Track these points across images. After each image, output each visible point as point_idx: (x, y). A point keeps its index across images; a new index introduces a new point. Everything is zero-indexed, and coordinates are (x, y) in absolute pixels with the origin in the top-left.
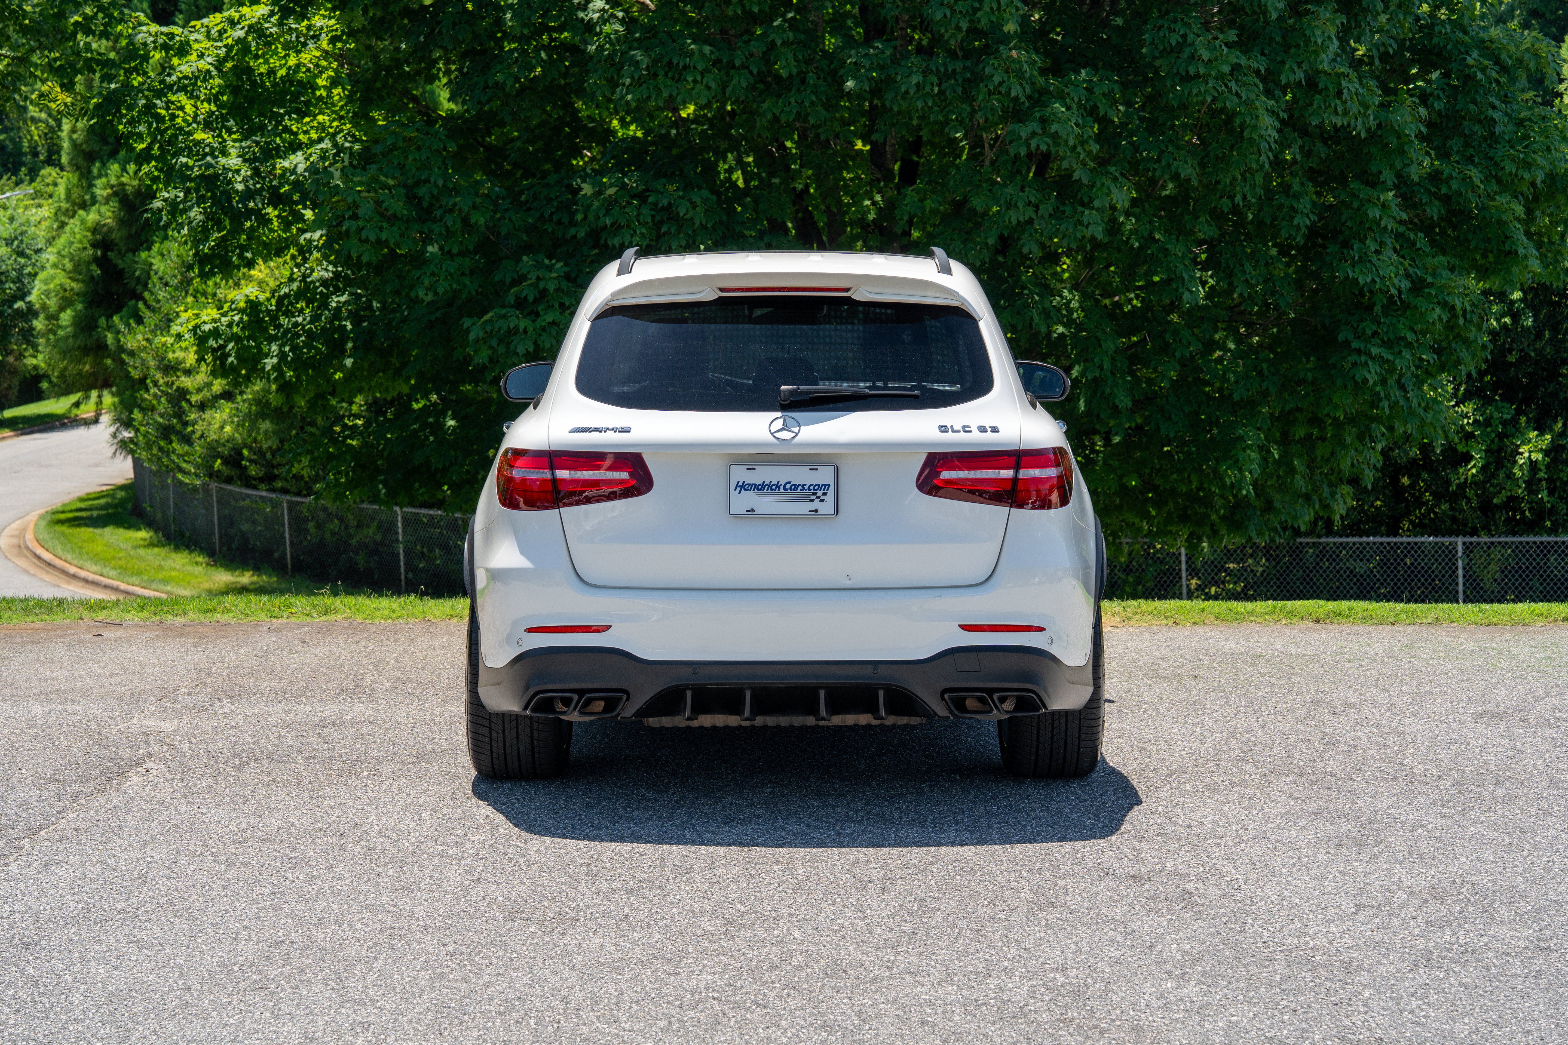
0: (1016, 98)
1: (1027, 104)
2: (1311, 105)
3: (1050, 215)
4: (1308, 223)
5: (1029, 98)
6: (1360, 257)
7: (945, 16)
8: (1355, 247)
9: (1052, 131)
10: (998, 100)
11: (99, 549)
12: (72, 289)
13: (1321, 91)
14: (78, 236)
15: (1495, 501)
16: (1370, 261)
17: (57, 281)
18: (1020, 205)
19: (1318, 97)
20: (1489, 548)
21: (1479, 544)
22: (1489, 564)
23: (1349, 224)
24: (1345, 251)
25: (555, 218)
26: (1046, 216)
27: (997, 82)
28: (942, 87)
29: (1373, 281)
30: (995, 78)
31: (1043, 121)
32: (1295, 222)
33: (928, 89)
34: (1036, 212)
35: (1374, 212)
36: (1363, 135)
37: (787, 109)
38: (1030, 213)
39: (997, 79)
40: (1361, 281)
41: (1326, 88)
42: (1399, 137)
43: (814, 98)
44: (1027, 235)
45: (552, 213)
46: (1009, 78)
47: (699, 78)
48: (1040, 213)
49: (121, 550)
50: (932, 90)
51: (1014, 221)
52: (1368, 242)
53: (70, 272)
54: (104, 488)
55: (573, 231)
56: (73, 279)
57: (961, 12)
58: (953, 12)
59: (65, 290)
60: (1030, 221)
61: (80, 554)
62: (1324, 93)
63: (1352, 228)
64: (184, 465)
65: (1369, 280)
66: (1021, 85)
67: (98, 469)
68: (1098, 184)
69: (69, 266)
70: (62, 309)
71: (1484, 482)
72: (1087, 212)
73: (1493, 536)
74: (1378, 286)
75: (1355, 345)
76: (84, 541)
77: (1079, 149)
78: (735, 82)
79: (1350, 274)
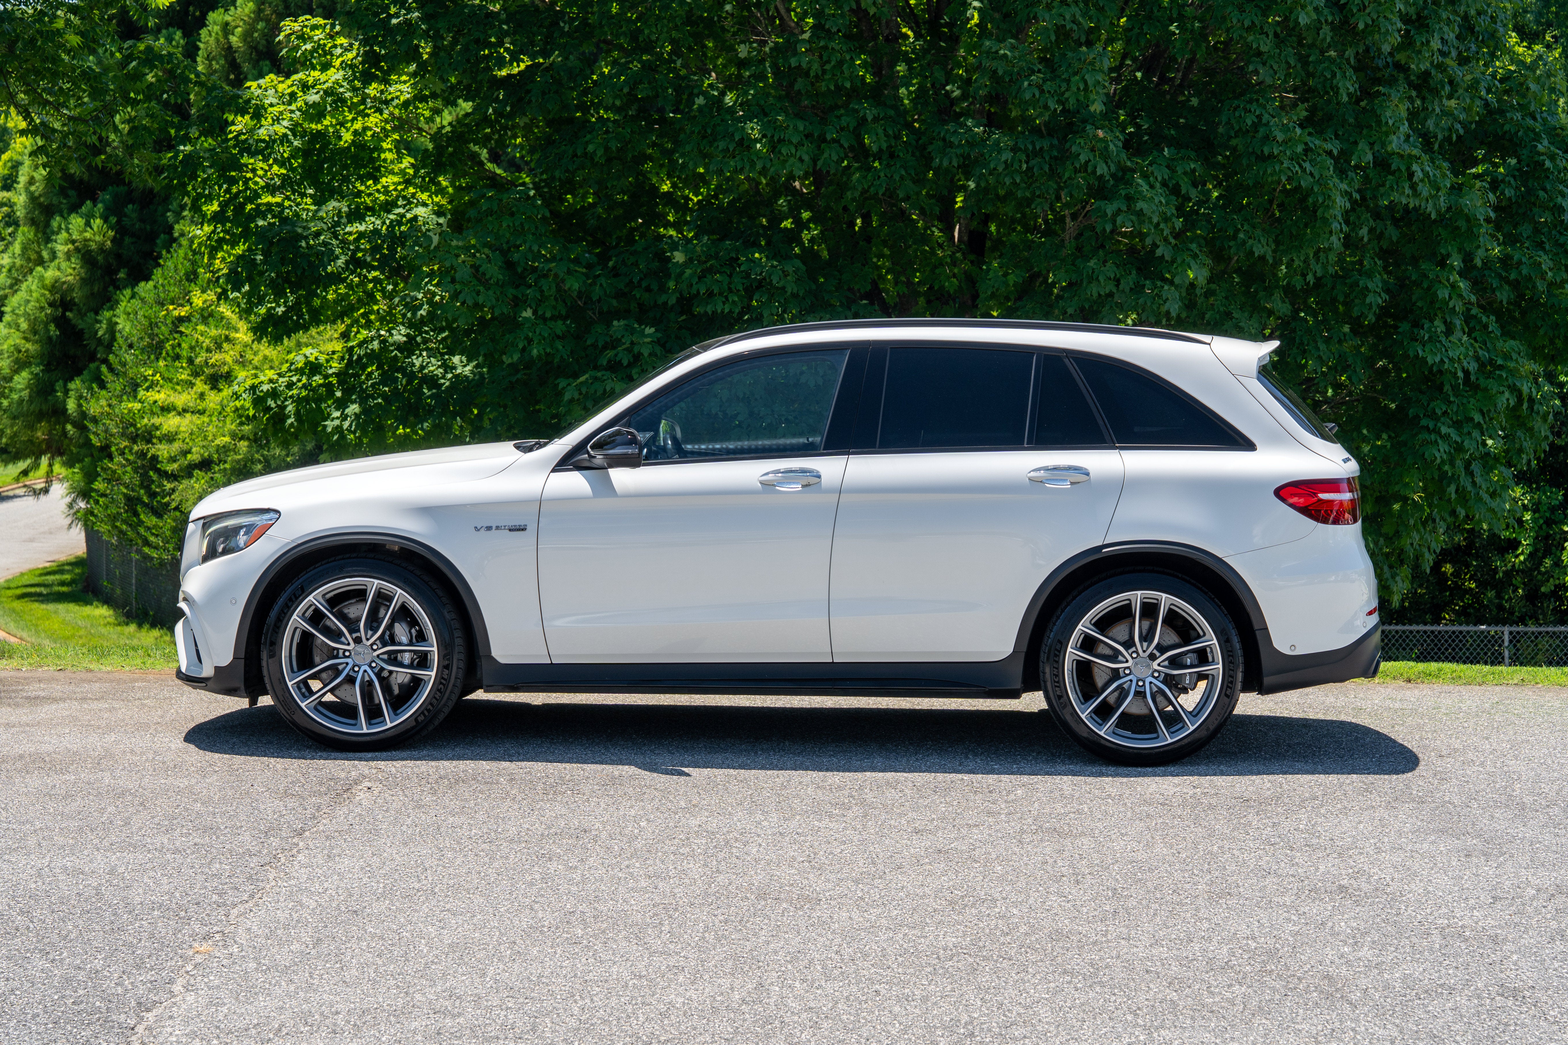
0: (1102, 176)
1: (1112, 182)
2: (1383, 185)
3: (1131, 289)
4: (1380, 301)
5: (1113, 176)
6: (1430, 337)
7: (1034, 95)
8: (1426, 326)
9: (1138, 208)
10: (1084, 179)
11: (56, 626)
12: (27, 351)
13: (1395, 171)
14: (34, 295)
15: (1543, 589)
16: (1440, 342)
17: (11, 342)
18: (1101, 279)
19: (1390, 177)
20: (1536, 637)
21: (1526, 633)
22: (1537, 654)
23: (1419, 304)
24: (1416, 331)
25: (644, 284)
26: (1127, 290)
27: (1083, 162)
28: (1030, 164)
29: (1442, 361)
30: (1081, 157)
31: (1129, 199)
32: (1368, 301)
33: (1016, 166)
34: (1117, 286)
35: (1443, 293)
36: (1433, 216)
37: (877, 183)
38: (1110, 287)
39: (1083, 158)
40: (1430, 361)
41: (1399, 169)
42: (1468, 220)
43: (903, 173)
44: (1107, 307)
45: (641, 279)
46: (1095, 156)
47: (793, 151)
48: (1121, 287)
49: (80, 628)
50: (1020, 167)
51: (1095, 295)
52: (1436, 323)
53: (24, 332)
54: (48, 565)
55: (663, 298)
56: (26, 339)
57: (1049, 92)
58: (1042, 91)
59: (20, 351)
60: (1111, 295)
61: (37, 632)
62: (1397, 174)
63: (1422, 308)
64: (152, 539)
65: (1437, 359)
66: (1107, 163)
67: (34, 544)
68: (1179, 260)
69: (24, 326)
70: (17, 371)
71: (1531, 570)
72: (1166, 287)
73: (1541, 625)
74: (1446, 367)
75: (1424, 422)
76: (38, 619)
77: (1162, 226)
78: (826, 155)
79: (1420, 352)
